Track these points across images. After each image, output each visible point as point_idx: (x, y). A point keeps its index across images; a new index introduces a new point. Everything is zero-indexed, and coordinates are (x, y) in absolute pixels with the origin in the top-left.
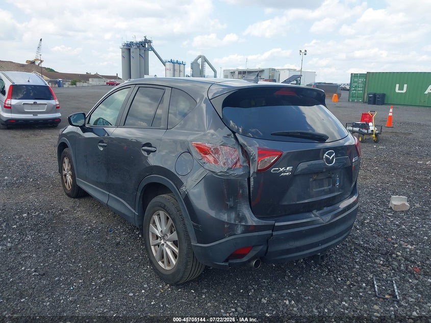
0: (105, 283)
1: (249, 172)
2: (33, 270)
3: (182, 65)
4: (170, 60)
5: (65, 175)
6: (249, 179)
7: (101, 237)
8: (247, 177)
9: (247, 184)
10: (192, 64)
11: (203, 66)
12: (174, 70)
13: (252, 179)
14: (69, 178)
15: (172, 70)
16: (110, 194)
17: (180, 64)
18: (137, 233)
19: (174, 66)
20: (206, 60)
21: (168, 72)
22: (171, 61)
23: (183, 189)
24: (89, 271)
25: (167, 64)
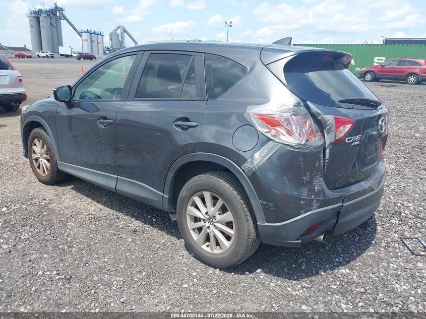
0: (148, 276)
1: (325, 143)
2: (55, 273)
3: (100, 37)
4: (86, 31)
5: (37, 160)
6: (324, 150)
7: (111, 226)
8: (323, 149)
9: (322, 156)
10: (111, 35)
11: (122, 38)
12: (92, 41)
13: (327, 151)
14: (44, 162)
15: (89, 40)
16: (119, 177)
17: (98, 34)
18: (149, 217)
19: (91, 37)
20: (125, 31)
21: (85, 43)
22: (88, 32)
23: (247, 166)
24: (122, 266)
25: (84, 35)
